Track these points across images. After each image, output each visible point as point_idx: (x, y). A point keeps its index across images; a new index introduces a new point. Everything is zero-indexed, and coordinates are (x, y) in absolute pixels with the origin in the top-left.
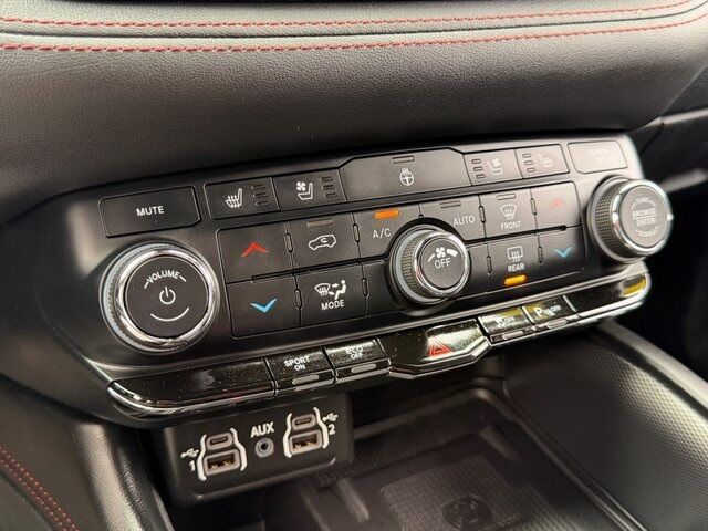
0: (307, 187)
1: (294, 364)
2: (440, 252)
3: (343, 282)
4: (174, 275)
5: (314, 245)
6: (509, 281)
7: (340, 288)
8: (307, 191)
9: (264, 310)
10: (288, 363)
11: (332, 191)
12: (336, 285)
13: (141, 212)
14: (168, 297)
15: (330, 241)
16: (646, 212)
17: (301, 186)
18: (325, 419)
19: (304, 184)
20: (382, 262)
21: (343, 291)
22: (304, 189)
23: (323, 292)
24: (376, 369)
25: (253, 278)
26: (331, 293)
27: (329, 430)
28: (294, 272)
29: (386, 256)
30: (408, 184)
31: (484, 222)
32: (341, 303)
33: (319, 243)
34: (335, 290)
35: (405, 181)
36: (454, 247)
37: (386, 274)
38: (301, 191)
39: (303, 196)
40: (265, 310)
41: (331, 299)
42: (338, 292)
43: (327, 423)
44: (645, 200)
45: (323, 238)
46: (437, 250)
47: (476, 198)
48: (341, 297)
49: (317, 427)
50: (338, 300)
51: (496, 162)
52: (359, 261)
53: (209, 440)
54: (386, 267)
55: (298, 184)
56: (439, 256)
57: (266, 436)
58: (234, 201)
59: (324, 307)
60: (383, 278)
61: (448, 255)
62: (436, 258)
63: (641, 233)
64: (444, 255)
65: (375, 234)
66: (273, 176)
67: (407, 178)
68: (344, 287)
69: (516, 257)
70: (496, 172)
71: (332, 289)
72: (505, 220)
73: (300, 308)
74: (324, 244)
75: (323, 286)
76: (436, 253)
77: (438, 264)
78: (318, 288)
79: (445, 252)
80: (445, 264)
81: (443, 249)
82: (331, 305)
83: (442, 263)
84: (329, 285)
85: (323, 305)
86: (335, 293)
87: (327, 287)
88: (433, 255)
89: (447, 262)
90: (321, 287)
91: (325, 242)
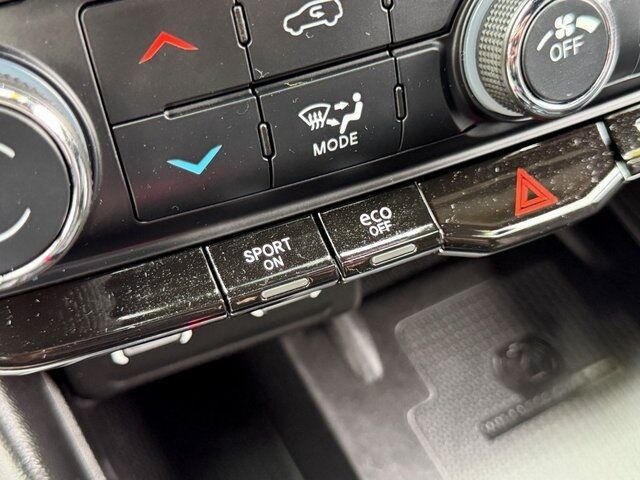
1: (262, 258)
2: (564, 25)
3: (357, 97)
5: (295, 24)
7: (350, 109)
9: (197, 169)
10: (251, 256)
12: (341, 106)
15: (330, 11)
21: (356, 115)
23: (315, 121)
24: (417, 253)
25: (169, 108)
26: (333, 122)
28: (256, 84)
29: (447, 31)
32: (353, 139)
33: (306, 18)
34: (338, 115)
41: (334, 132)
42: (347, 118)
45: (314, 8)
46: (558, 22)
48: (352, 126)
50: (347, 133)
52: (391, 47)
54: (444, 56)
56: (559, 35)
59: (317, 150)
60: (438, 81)
61: (578, 31)
62: (553, 40)
64: (570, 31)
68: (359, 107)
71: (333, 114)
73: (269, 157)
74: (316, 20)
75: (316, 110)
76: (555, 30)
77: (557, 52)
78: (306, 115)
79: (574, 22)
80: (571, 51)
81: (569, 18)
82: (333, 145)
83: (566, 49)
84: (328, 106)
85: (315, 146)
86: (340, 120)
87: (323, 110)
88: (549, 35)
89: (576, 46)
90: (311, 111)
91: (319, 15)
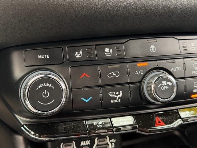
0: (109, 50)
1: (97, 124)
2: (164, 83)
3: (121, 92)
4: (49, 85)
5: (110, 75)
6: (193, 96)
7: (119, 94)
8: (109, 52)
10: (95, 123)
11: (120, 53)
12: (117, 93)
13: (40, 57)
14: (46, 94)
15: (117, 74)
17: (107, 50)
18: (111, 141)
19: (108, 49)
20: (138, 84)
21: (120, 96)
22: (108, 51)
23: (112, 95)
25: (83, 88)
26: (116, 96)
27: (112, 145)
28: (101, 86)
29: (140, 82)
30: (153, 52)
31: (185, 70)
32: (119, 101)
33: (112, 75)
34: (117, 95)
35: (152, 50)
36: (170, 81)
37: (140, 90)
38: (107, 52)
39: (107, 54)
40: (87, 101)
41: (115, 98)
42: (118, 96)
43: (111, 143)
45: (114, 73)
46: (163, 82)
47: (182, 60)
48: (119, 98)
49: (107, 144)
50: (118, 99)
51: (193, 44)
52: (129, 83)
53: (64, 145)
54: (140, 87)
55: (106, 49)
56: (163, 85)
57: (87, 145)
58: (78, 55)
59: (112, 102)
60: (138, 92)
61: (167, 85)
62: (162, 85)
64: (166, 84)
65: (137, 73)
66: (96, 45)
67: (153, 49)
68: (121, 94)
70: (192, 49)
71: (116, 95)
72: (194, 70)
73: (102, 101)
74: (114, 75)
75: (112, 93)
76: (162, 83)
77: (163, 88)
78: (110, 94)
79: (166, 83)
80: (166, 88)
81: (165, 82)
82: (115, 101)
83: (165, 88)
84: (115, 93)
85: (111, 101)
86: (117, 96)
87: (114, 93)
88: (161, 84)
89: (167, 87)
90: (111, 93)
91: (115, 74)
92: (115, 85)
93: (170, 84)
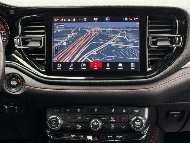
1: (72, 136)
2: (95, 123)
4: (55, 120)
13: (55, 110)
14: (54, 123)
15: (80, 118)
16: (138, 123)
17: (78, 109)
21: (81, 126)
25: (68, 122)
28: (74, 122)
29: (89, 122)
31: (107, 119)
32: (80, 128)
33: (78, 118)
39: (78, 111)
40: (68, 127)
44: (139, 120)
45: (79, 118)
52: (84, 122)
54: (88, 124)
58: (68, 111)
59: (77, 128)
63: (136, 126)
65: (87, 119)
66: (75, 107)
67: (96, 110)
69: (113, 126)
72: (112, 120)
73: (74, 128)
83: (95, 125)
92: (79, 122)
93: (98, 124)
